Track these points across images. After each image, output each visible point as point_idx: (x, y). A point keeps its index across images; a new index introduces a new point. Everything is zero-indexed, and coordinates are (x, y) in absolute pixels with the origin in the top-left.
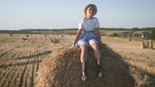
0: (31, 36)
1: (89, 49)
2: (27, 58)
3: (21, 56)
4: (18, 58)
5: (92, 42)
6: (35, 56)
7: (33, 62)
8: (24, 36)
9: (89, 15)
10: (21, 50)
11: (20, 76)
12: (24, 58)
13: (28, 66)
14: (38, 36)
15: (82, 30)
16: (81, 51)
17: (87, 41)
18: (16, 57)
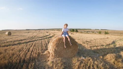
0: (41, 31)
1: (66, 38)
2: (41, 37)
3: (39, 37)
4: (39, 38)
5: (67, 36)
6: (43, 37)
7: (43, 39)
8: (39, 31)
9: (65, 27)
10: (39, 35)
11: (41, 44)
12: (40, 38)
13: (42, 40)
14: (42, 31)
15: (63, 32)
16: (63, 38)
17: (65, 35)
18: (38, 37)
